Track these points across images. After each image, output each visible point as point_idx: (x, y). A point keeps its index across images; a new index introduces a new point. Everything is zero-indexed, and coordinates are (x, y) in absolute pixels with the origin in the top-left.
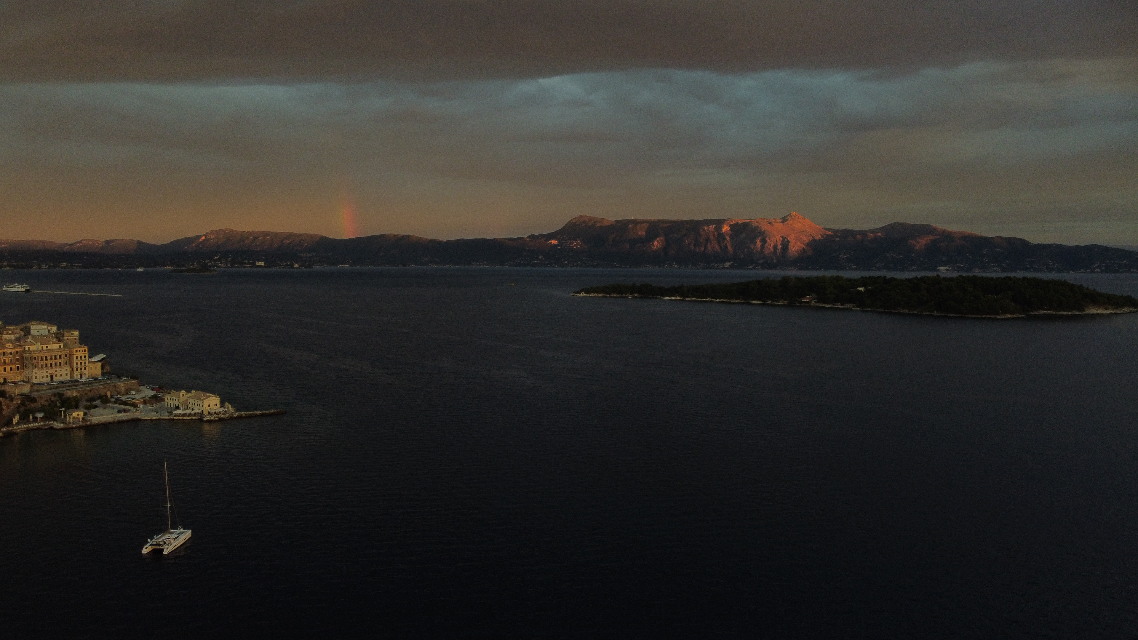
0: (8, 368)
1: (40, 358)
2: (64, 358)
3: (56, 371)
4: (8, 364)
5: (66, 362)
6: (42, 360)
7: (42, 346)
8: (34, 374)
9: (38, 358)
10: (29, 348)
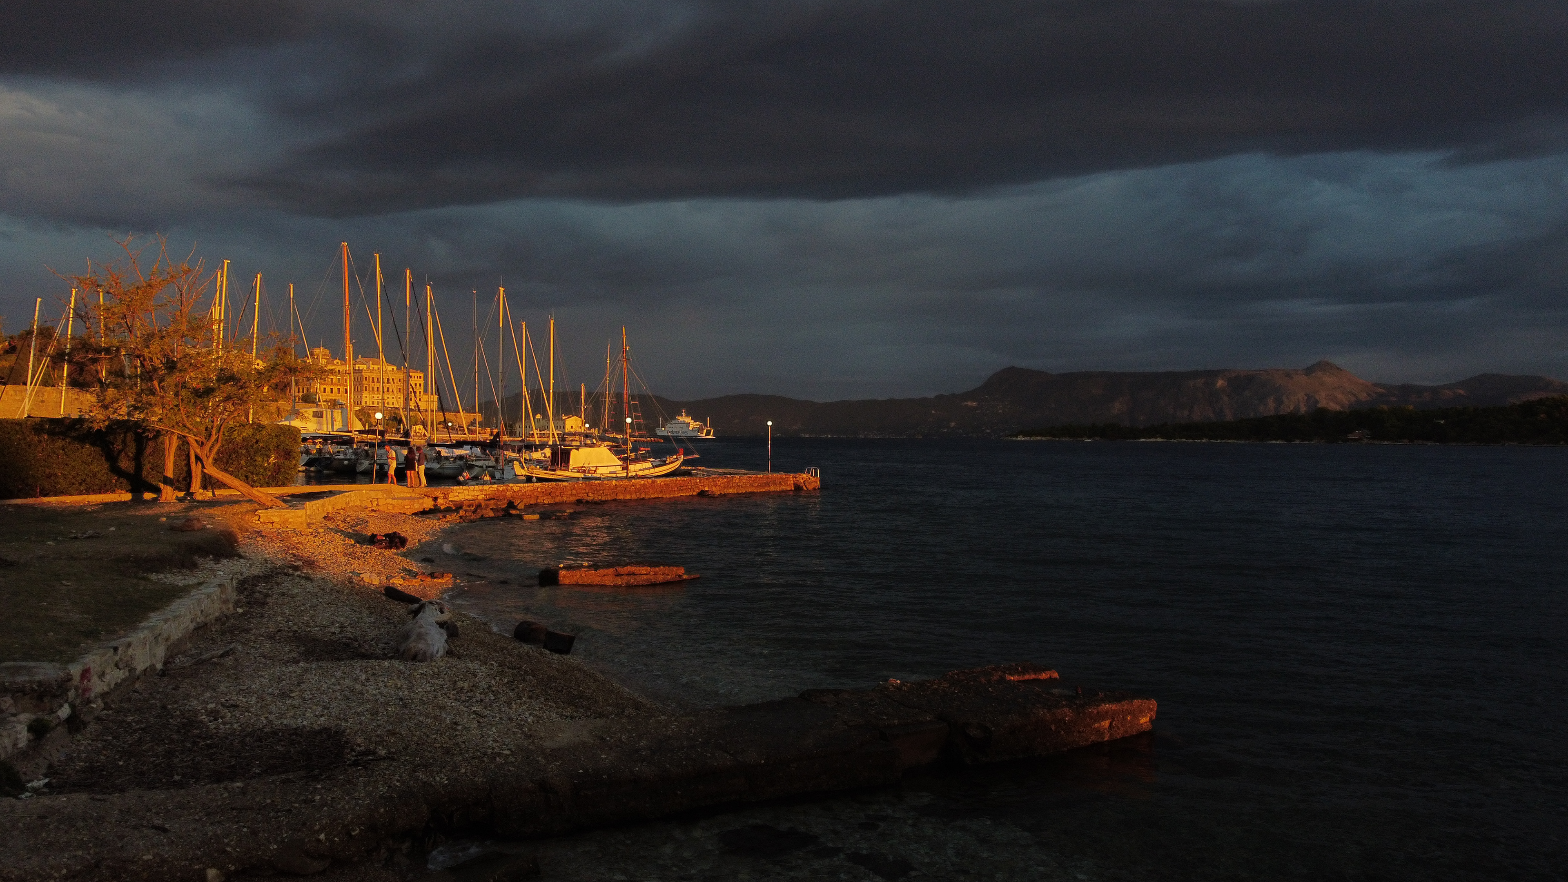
0: (335, 390)
1: (371, 379)
2: (397, 383)
3: (388, 398)
4: (335, 384)
5: (400, 389)
6: (373, 382)
7: (373, 366)
8: (363, 398)
9: (369, 379)
10: (359, 367)
